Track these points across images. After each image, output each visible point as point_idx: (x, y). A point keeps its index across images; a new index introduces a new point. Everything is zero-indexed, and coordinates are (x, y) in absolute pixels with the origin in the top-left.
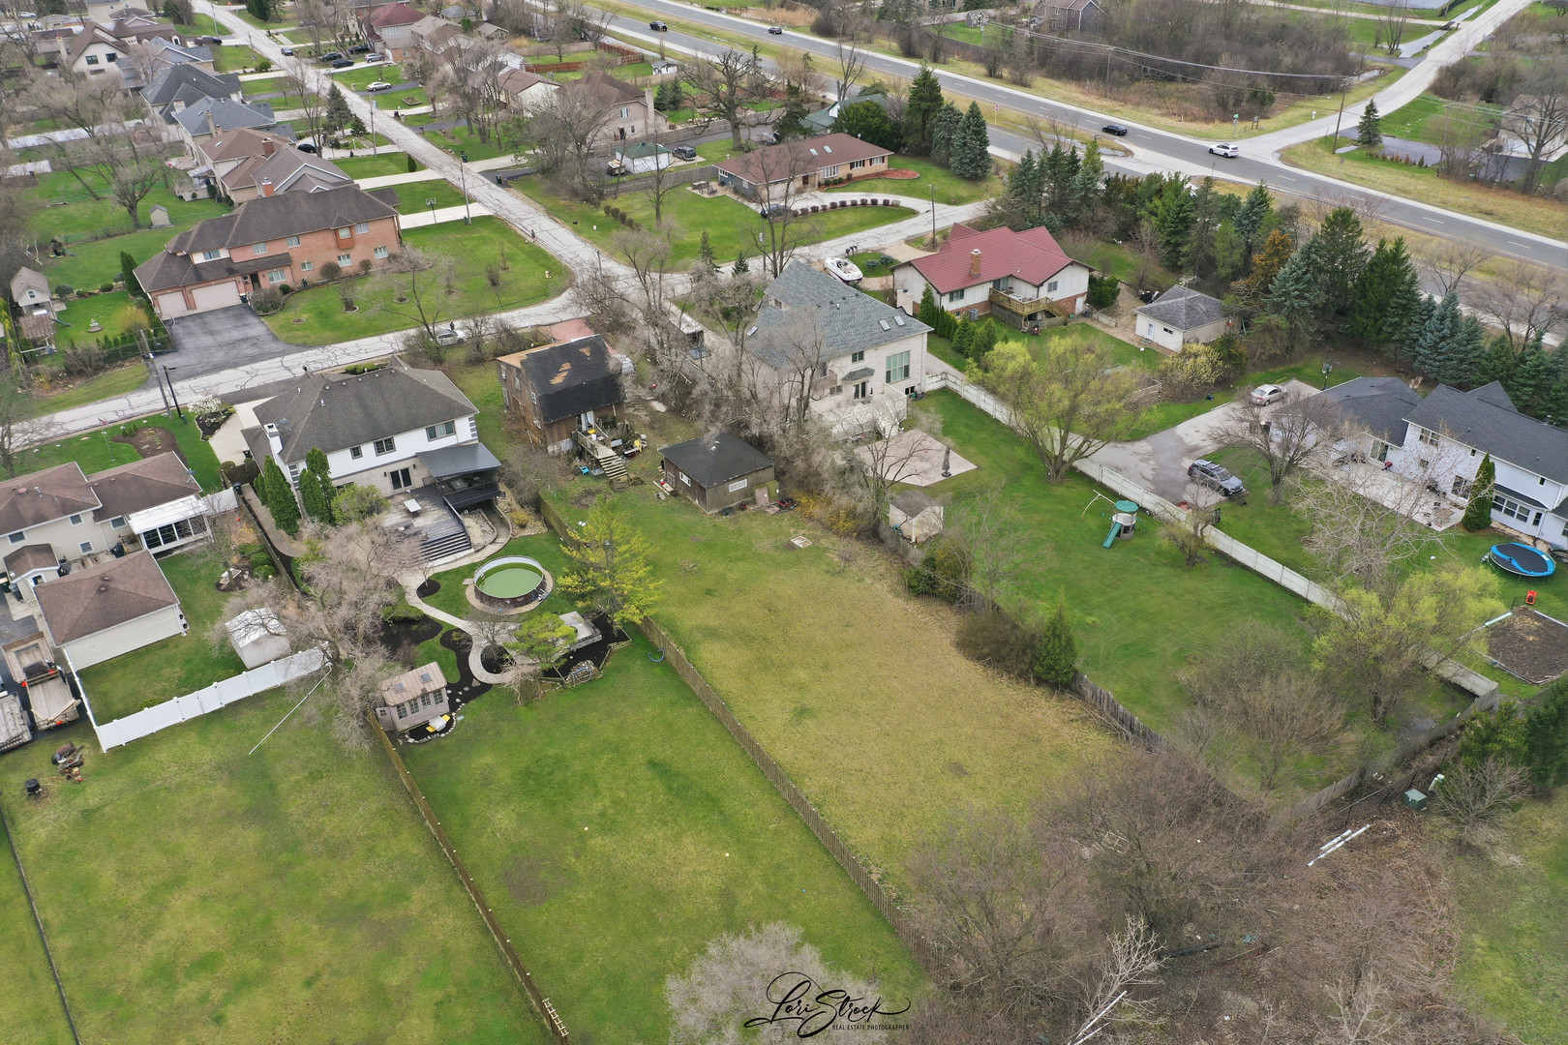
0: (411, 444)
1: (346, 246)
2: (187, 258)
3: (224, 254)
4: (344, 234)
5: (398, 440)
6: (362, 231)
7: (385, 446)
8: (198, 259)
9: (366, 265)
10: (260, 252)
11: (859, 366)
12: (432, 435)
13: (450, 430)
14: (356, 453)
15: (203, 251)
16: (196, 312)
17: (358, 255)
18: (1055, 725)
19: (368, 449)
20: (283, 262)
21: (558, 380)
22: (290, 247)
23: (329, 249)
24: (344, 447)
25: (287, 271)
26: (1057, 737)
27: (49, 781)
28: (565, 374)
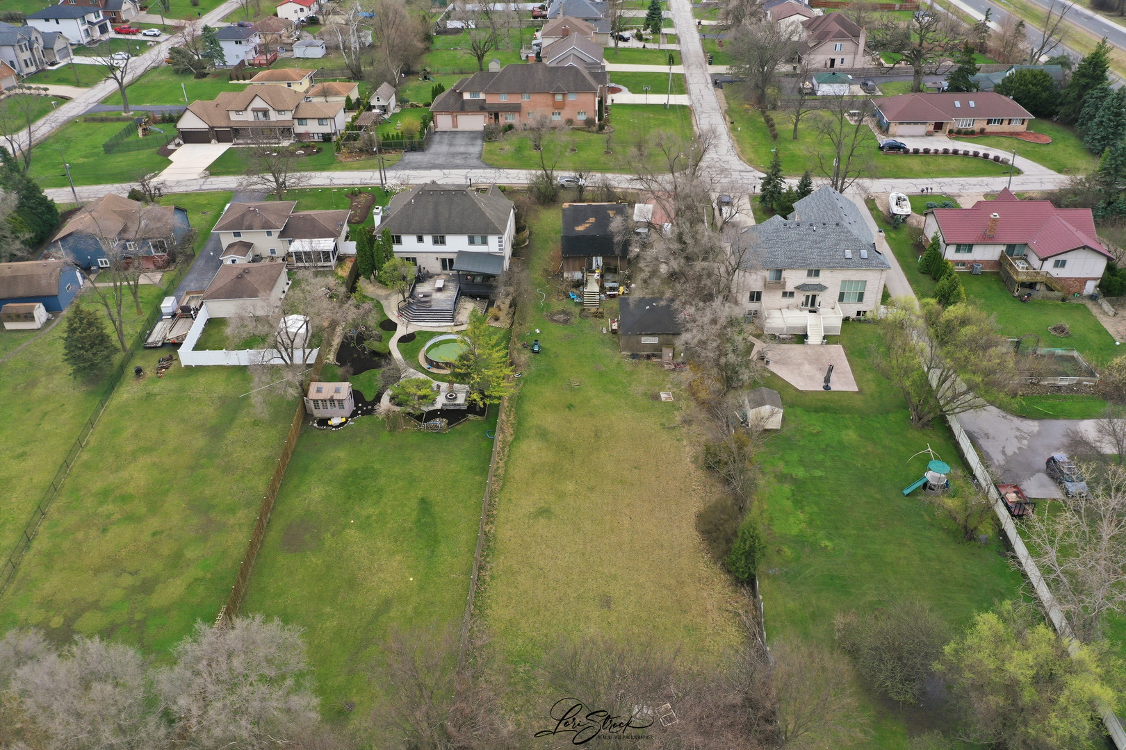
0: (456, 243)
1: (559, 107)
2: (461, 94)
3: (482, 96)
4: (559, 98)
5: (448, 238)
6: (571, 98)
7: (439, 240)
8: (466, 96)
9: (570, 122)
10: (503, 99)
11: (813, 281)
12: (471, 242)
13: (484, 242)
14: (420, 239)
15: (470, 92)
16: (456, 130)
17: (567, 113)
18: (709, 607)
19: (428, 239)
20: (516, 109)
21: (580, 228)
22: (524, 100)
23: (548, 106)
24: (412, 233)
25: (517, 115)
26: (703, 616)
27: (149, 372)
28: (588, 225)
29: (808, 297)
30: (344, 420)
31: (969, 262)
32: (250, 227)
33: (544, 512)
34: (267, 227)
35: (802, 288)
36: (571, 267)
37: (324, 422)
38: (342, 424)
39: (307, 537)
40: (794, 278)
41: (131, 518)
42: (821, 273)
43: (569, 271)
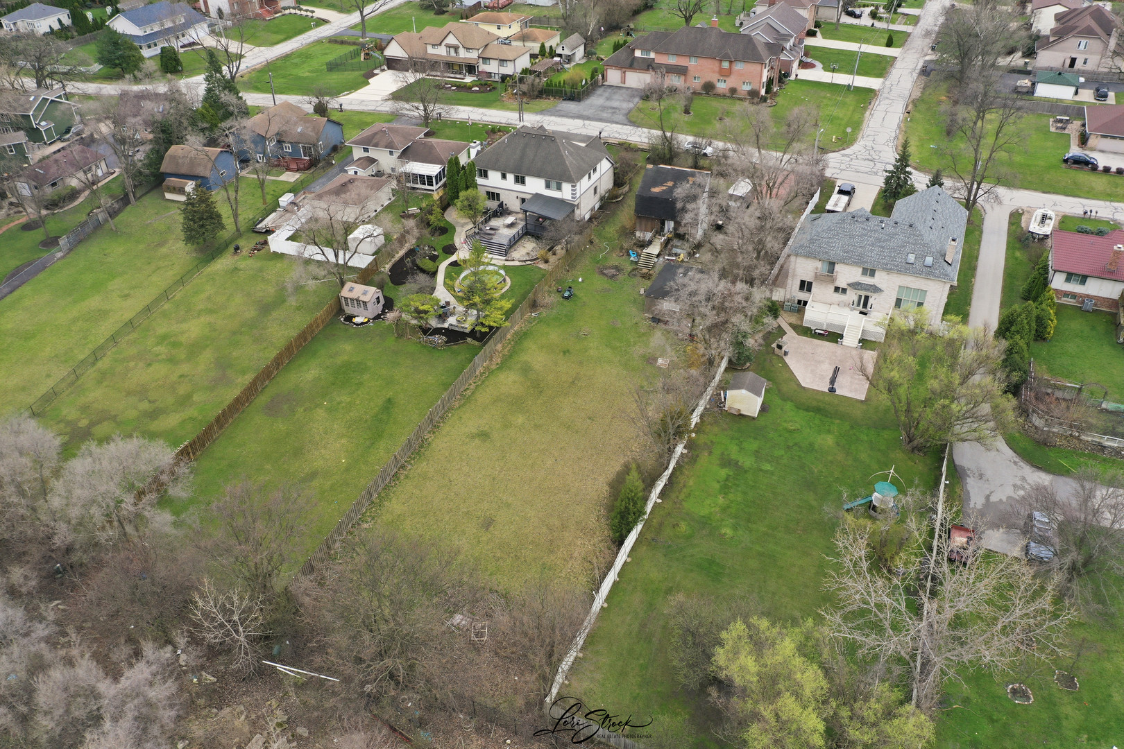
0: (534, 185)
1: (726, 74)
2: (633, 51)
3: (652, 55)
4: (726, 65)
5: (528, 179)
6: (739, 66)
7: (520, 180)
8: (638, 53)
9: (733, 91)
10: (672, 60)
11: (867, 280)
12: (548, 186)
13: (559, 188)
14: (504, 176)
15: (642, 50)
16: (623, 85)
17: (731, 82)
19: (511, 177)
20: (681, 71)
21: (656, 190)
22: (691, 63)
23: (714, 72)
24: (497, 170)
25: (682, 78)
27: (245, 251)
28: (664, 188)
29: (860, 296)
30: (366, 320)
31: (1081, 296)
32: (376, 145)
33: (484, 435)
34: (390, 146)
35: (855, 285)
36: (643, 228)
37: (349, 318)
38: (363, 323)
39: (285, 407)
40: (847, 274)
41: (172, 360)
42: (877, 274)
43: (641, 230)
